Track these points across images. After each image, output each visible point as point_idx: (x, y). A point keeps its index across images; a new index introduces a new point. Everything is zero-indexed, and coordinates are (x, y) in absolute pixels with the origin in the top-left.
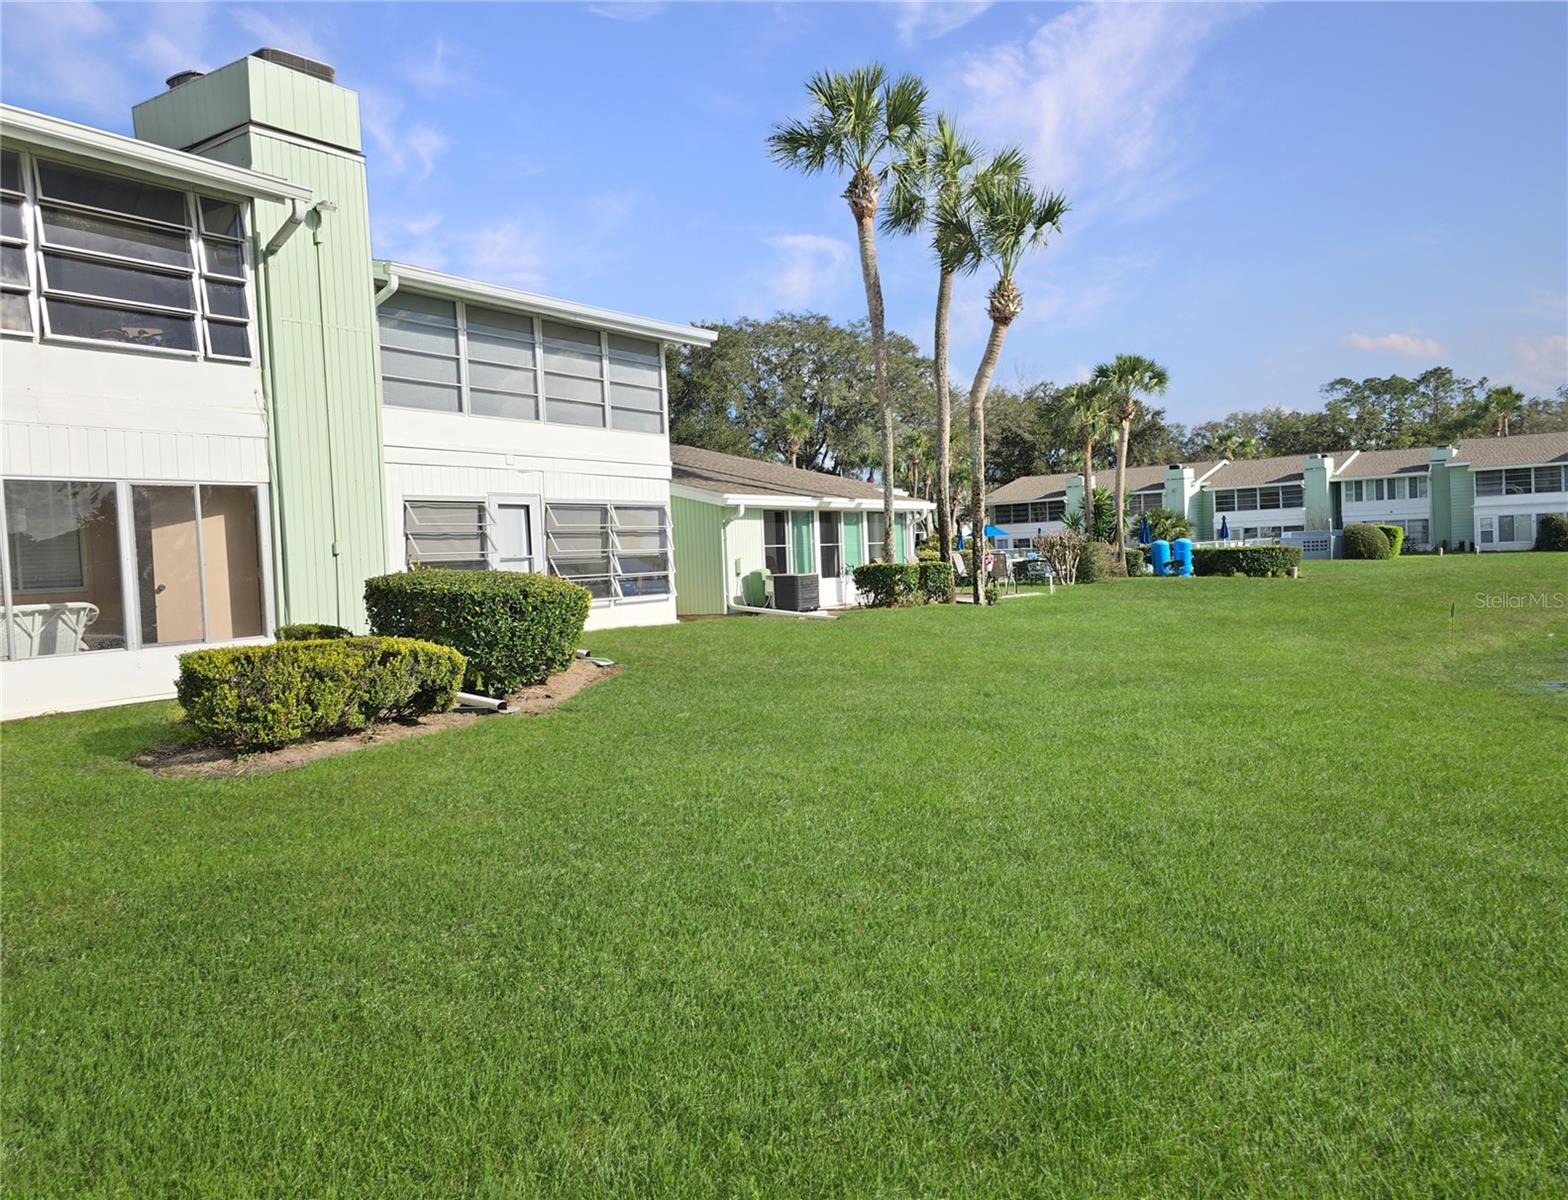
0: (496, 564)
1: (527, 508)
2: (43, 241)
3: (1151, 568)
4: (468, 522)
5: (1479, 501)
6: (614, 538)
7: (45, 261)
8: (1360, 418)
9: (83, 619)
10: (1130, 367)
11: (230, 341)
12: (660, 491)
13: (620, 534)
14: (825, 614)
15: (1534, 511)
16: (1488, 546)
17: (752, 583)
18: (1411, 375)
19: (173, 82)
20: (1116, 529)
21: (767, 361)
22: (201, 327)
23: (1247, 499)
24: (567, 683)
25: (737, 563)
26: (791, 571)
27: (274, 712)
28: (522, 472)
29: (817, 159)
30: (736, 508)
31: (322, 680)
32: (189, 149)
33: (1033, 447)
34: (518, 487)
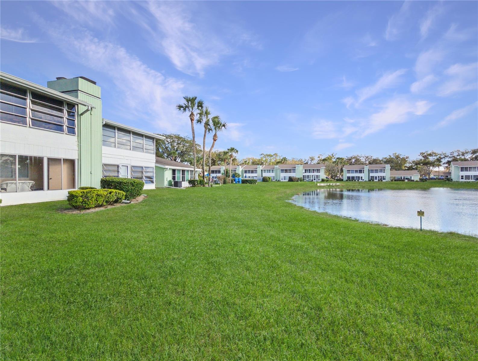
0: (120, 176)
1: (127, 166)
2: (31, 108)
3: (235, 182)
4: (116, 169)
5: (281, 174)
6: (144, 173)
7: (31, 112)
8: (265, 160)
9: (31, 184)
10: (232, 149)
11: (71, 131)
12: (153, 165)
13: (145, 172)
14: (183, 188)
15: (288, 176)
16: (282, 181)
17: (170, 182)
18: (272, 154)
19: (58, 78)
20: (229, 175)
21: (168, 141)
22: (65, 128)
23: (249, 172)
24: (140, 198)
25: (167, 178)
26: (176, 180)
27: (90, 202)
28: (127, 160)
29: (185, 110)
30: (167, 168)
31: (99, 196)
32: (63, 92)
33: (215, 161)
34: (125, 162)
